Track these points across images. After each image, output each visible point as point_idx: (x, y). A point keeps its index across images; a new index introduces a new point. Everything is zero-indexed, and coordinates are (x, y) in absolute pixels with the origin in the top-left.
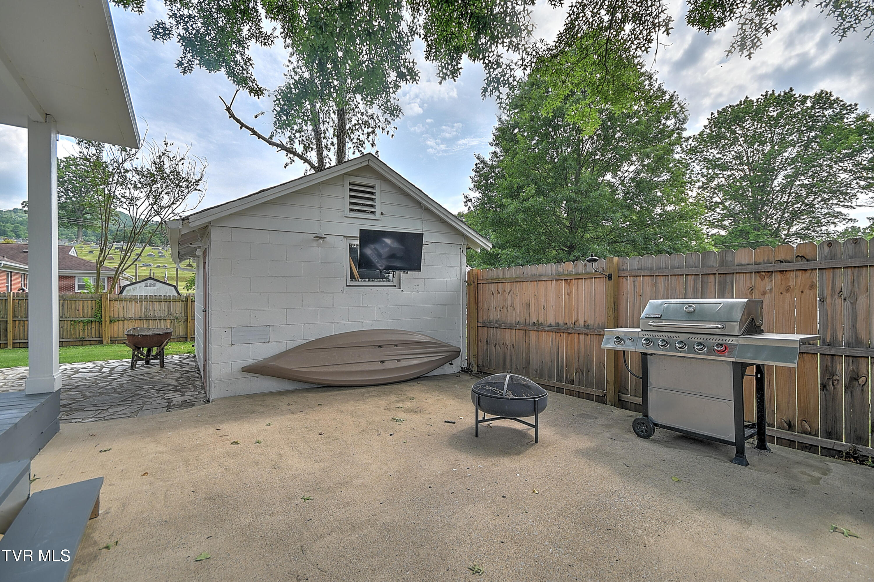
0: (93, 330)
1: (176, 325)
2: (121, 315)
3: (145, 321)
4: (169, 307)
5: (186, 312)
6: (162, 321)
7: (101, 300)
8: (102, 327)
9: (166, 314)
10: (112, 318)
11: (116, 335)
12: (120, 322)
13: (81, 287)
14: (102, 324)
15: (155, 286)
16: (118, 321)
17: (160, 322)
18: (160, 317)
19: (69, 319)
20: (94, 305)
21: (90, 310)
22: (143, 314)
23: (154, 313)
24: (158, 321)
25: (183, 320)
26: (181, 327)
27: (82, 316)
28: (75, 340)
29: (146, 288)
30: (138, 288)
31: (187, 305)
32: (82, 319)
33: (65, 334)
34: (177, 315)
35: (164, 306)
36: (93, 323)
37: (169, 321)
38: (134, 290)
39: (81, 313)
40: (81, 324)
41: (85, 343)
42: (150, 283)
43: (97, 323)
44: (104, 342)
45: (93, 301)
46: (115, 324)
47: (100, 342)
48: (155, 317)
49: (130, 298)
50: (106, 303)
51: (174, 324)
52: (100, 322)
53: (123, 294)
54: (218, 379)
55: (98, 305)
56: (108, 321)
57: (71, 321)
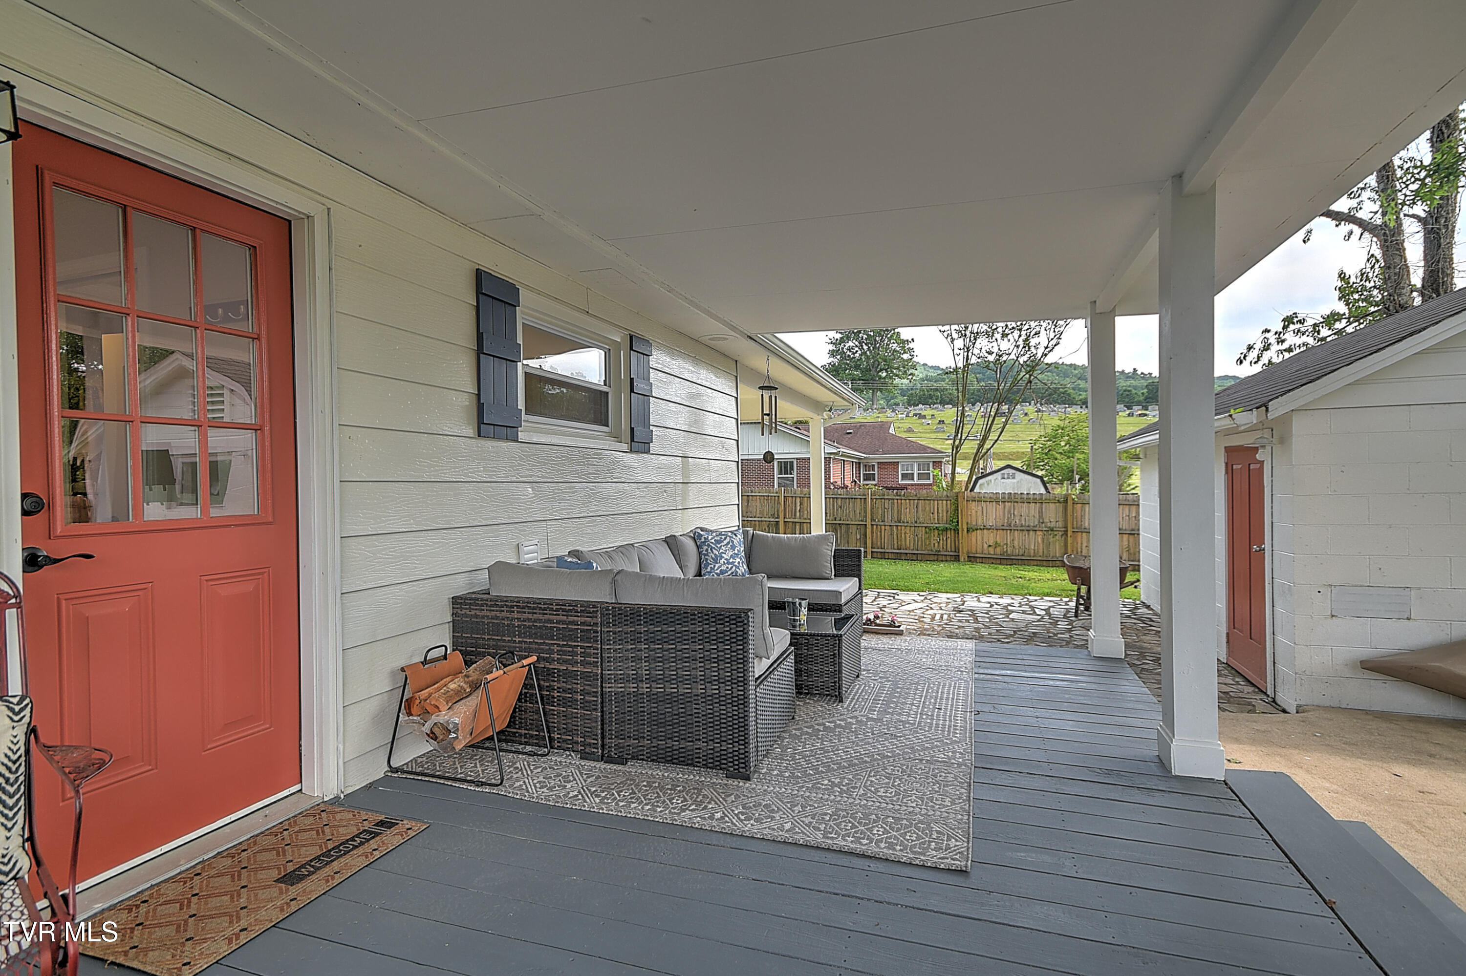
0: (949, 541)
1: (1051, 540)
2: (980, 522)
3: (1009, 531)
4: (1041, 512)
5: (1066, 521)
6: (1031, 533)
7: (957, 500)
8: (958, 537)
9: (1036, 523)
10: (969, 526)
11: (974, 551)
12: (978, 531)
13: (904, 476)
14: (958, 533)
15: (1014, 478)
16: (977, 530)
17: (1028, 534)
18: (1028, 526)
19: (924, 525)
20: (949, 506)
21: (945, 514)
22: (1006, 521)
23: (1020, 520)
24: (1026, 533)
25: (1060, 533)
26: (1057, 544)
27: (936, 521)
28: (930, 553)
29: (1003, 480)
30: (993, 481)
31: (1066, 509)
32: (937, 525)
33: (920, 543)
34: (1053, 525)
35: (1034, 509)
36: (949, 532)
37: (1041, 533)
38: (988, 484)
39: (936, 517)
40: (936, 531)
41: (940, 558)
42: (1008, 474)
43: (952, 531)
44: (962, 559)
45: (949, 502)
46: (973, 533)
47: (957, 559)
48: (1022, 526)
49: (990, 498)
50: (962, 504)
51: (1048, 539)
52: (956, 531)
53: (975, 491)
54: (1307, 672)
55: (953, 507)
56: (965, 530)
57: (926, 527)
